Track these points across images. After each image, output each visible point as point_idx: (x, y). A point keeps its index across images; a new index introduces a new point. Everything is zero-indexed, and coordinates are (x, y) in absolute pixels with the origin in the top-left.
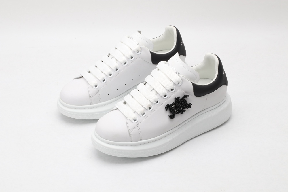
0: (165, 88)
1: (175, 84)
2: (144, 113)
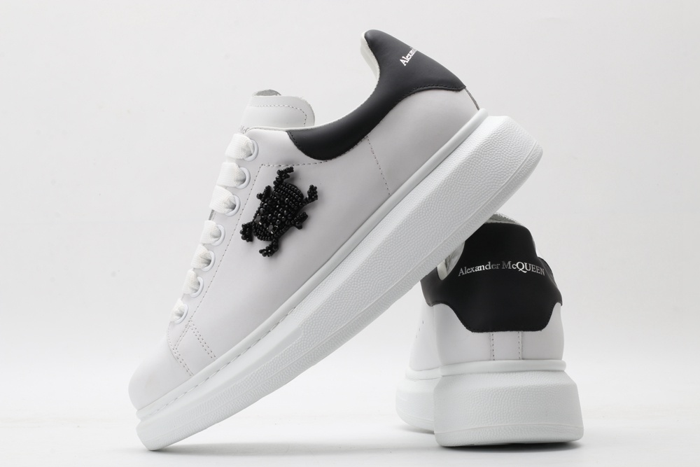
1: (240, 161)
2: (199, 284)
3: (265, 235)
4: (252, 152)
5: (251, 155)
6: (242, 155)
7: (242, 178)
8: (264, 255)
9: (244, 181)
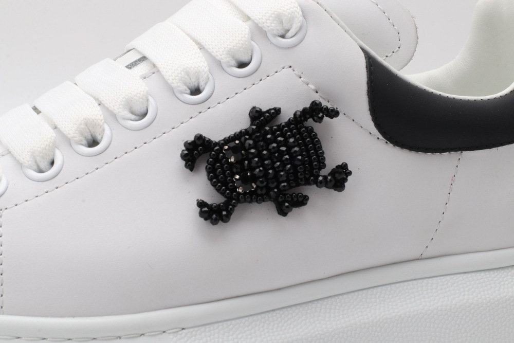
0: (202, 48)
1: (259, 32)
2: (52, 163)
3: (225, 183)
4: (289, 34)
5: (283, 36)
6: (271, 26)
7: (245, 59)
8: (202, 214)
9: (242, 65)
